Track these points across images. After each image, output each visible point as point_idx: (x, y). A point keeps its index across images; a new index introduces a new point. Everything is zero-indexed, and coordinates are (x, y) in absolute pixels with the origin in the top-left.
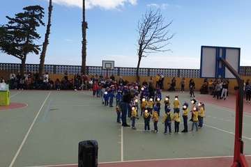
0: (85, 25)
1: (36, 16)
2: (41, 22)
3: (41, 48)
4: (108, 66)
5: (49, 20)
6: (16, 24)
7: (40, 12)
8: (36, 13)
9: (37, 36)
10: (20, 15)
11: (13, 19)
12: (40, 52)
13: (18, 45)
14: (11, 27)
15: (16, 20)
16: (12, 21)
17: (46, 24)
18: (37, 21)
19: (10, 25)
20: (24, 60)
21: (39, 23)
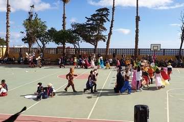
0: (138, 19)
1: (104, 15)
2: (107, 19)
3: (107, 37)
4: (155, 48)
5: (113, 17)
6: (91, 22)
7: (106, 12)
8: (104, 13)
9: (105, 29)
10: (94, 16)
11: (89, 19)
12: (106, 40)
13: (92, 36)
14: (88, 24)
15: (92, 19)
16: (89, 20)
17: (111, 20)
18: (105, 18)
19: (88, 23)
20: (96, 46)
21: (106, 20)
